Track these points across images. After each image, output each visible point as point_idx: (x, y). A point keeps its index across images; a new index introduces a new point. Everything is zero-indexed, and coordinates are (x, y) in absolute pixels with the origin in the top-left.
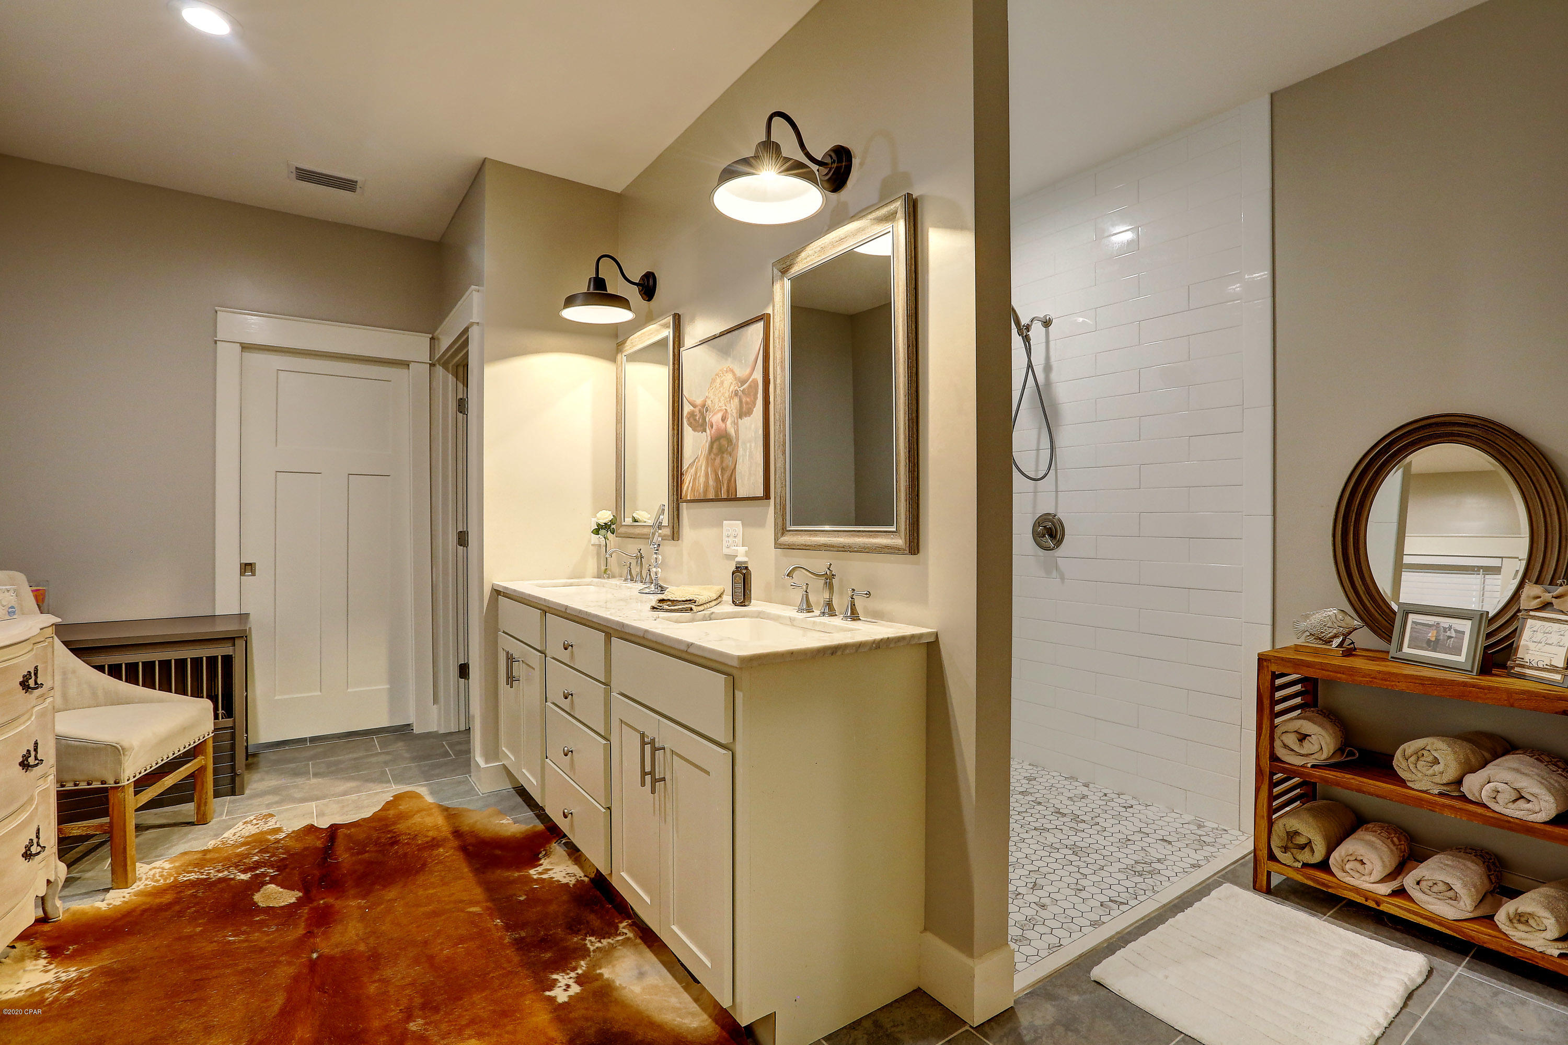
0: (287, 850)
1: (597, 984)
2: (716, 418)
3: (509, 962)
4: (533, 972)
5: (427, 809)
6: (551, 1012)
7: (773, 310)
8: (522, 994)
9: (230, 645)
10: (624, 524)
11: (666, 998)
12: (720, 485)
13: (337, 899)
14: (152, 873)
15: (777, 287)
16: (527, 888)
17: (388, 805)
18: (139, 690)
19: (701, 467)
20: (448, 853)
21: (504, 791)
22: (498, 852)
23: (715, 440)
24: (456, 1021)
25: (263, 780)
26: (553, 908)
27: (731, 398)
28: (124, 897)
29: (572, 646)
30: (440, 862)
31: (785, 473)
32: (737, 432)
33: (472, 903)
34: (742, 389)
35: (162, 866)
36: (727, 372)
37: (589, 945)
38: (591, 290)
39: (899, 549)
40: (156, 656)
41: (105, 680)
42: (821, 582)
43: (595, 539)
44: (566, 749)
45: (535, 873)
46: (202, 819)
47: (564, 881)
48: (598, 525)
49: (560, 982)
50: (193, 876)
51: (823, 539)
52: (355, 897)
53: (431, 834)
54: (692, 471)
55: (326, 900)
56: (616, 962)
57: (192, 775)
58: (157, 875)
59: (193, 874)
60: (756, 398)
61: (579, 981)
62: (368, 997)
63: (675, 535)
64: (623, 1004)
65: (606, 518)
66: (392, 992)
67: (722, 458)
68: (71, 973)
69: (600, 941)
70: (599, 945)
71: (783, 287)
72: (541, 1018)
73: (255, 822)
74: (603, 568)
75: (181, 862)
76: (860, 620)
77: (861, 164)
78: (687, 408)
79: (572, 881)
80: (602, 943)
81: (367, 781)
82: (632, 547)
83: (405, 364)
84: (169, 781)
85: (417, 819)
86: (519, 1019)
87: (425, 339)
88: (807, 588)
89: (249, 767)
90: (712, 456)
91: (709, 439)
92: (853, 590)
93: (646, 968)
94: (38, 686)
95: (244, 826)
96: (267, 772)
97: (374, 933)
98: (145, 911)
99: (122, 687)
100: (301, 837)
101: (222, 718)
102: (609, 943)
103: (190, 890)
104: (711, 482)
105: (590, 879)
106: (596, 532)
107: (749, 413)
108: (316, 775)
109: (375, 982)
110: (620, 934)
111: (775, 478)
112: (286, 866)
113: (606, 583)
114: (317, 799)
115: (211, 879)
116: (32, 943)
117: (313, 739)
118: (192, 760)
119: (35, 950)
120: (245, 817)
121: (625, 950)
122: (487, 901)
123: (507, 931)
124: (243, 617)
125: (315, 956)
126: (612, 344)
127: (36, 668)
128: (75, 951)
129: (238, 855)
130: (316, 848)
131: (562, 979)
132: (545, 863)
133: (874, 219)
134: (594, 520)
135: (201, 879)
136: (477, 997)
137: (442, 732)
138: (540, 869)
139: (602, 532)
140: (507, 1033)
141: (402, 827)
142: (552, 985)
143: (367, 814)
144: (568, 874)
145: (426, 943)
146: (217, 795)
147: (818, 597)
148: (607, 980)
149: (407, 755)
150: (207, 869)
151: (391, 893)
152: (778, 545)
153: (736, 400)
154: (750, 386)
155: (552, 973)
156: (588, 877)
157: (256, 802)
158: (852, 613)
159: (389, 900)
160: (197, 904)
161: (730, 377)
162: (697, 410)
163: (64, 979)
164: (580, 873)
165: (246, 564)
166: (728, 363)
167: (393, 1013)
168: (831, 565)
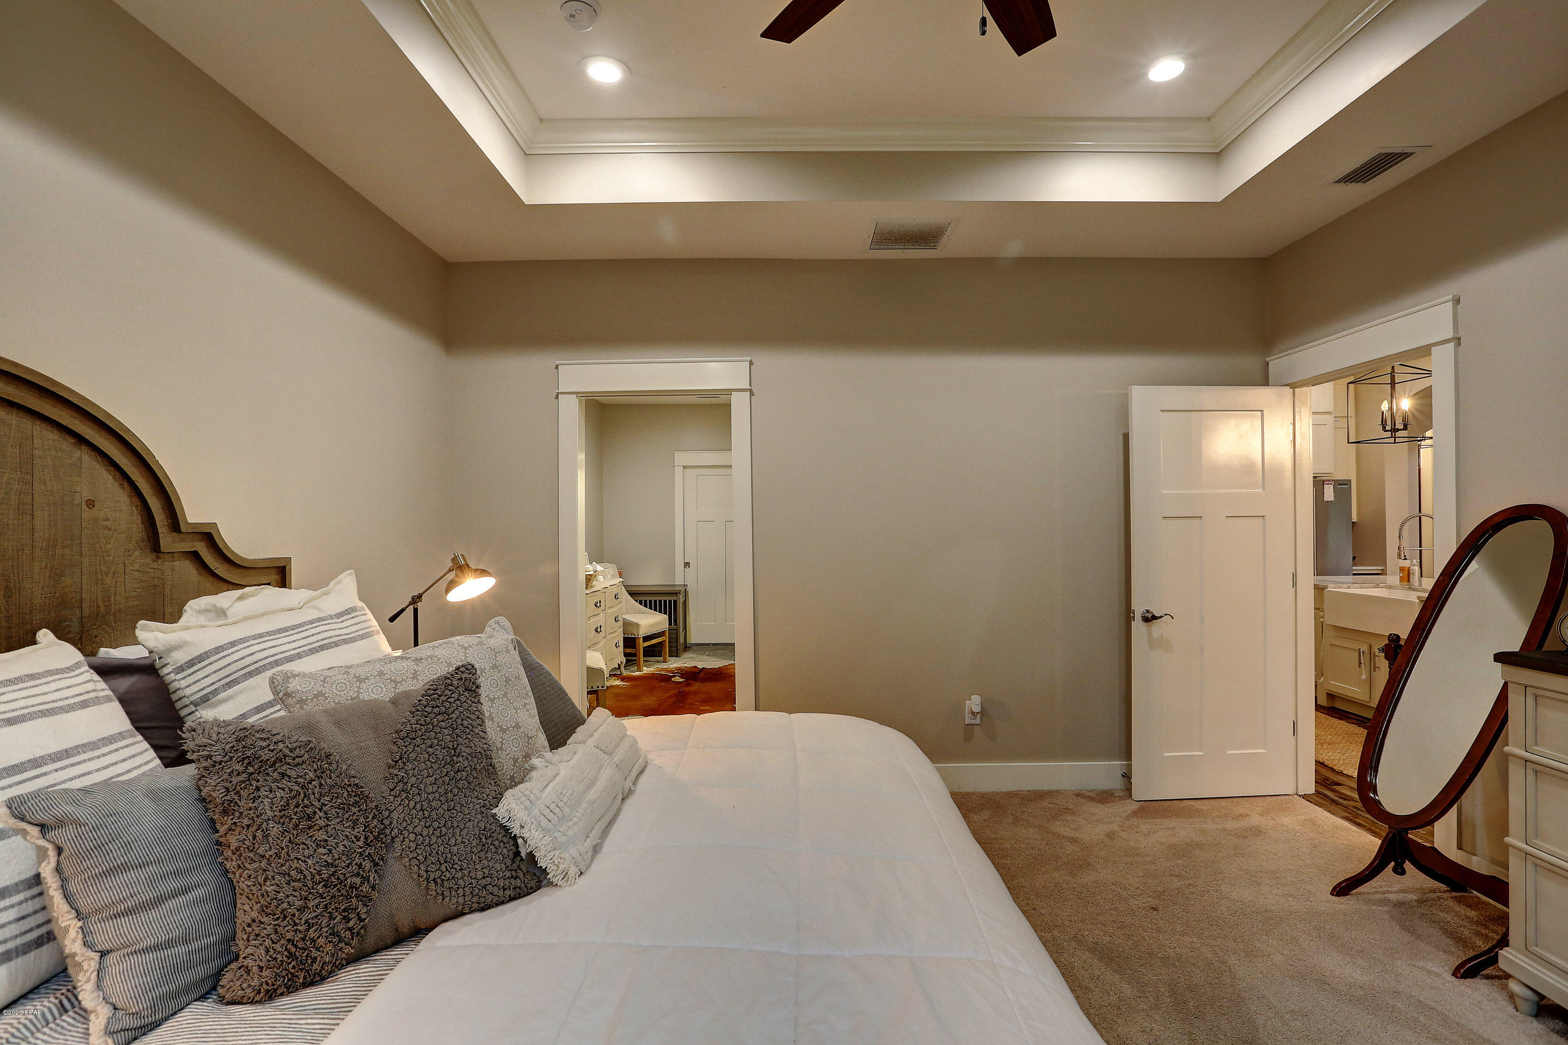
9: (676, 596)
13: (697, 682)
18: (648, 609)
25: (690, 652)
28: (641, 673)
35: (650, 668)
40: (653, 599)
41: (638, 604)
55: (693, 682)
57: (661, 642)
58: (649, 671)
73: (680, 664)
75: (655, 669)
84: (654, 641)
89: (684, 648)
94: (618, 600)
95: (676, 665)
98: (644, 677)
99: (642, 608)
100: (691, 668)
101: (674, 625)
112: (684, 674)
117: (713, 645)
118: (662, 636)
124: (685, 585)
127: (618, 594)
128: (626, 681)
130: (694, 672)
143: (716, 667)
146: (670, 651)
165: (686, 563)
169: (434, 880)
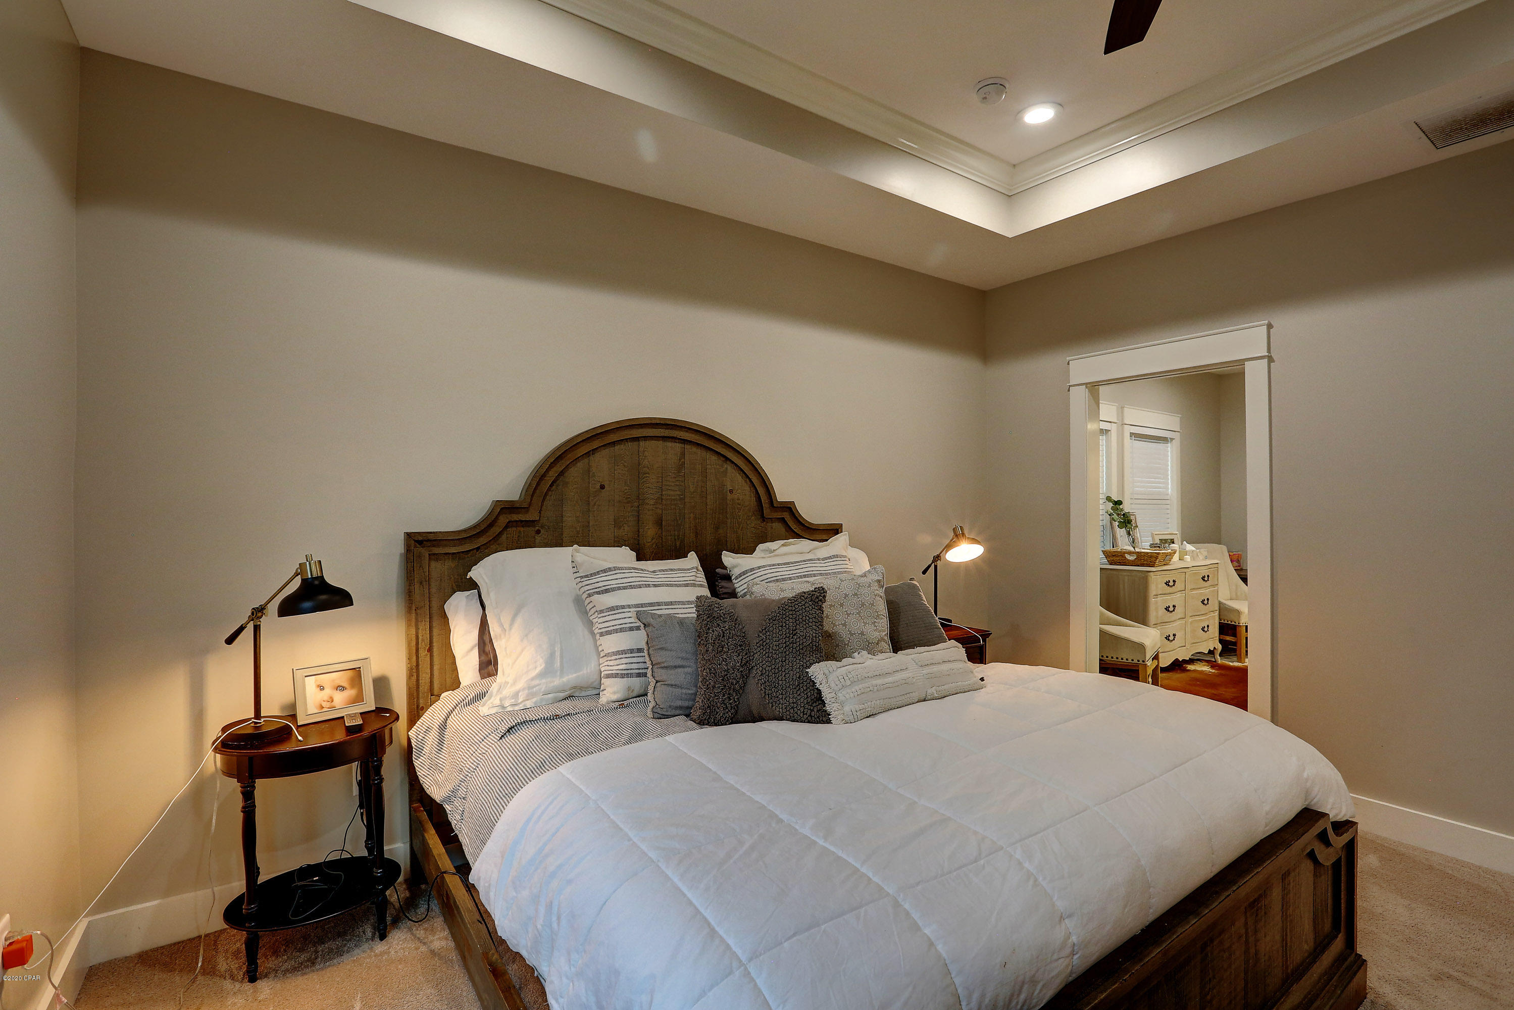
94: (1208, 580)
127: (1209, 575)
169: (768, 694)
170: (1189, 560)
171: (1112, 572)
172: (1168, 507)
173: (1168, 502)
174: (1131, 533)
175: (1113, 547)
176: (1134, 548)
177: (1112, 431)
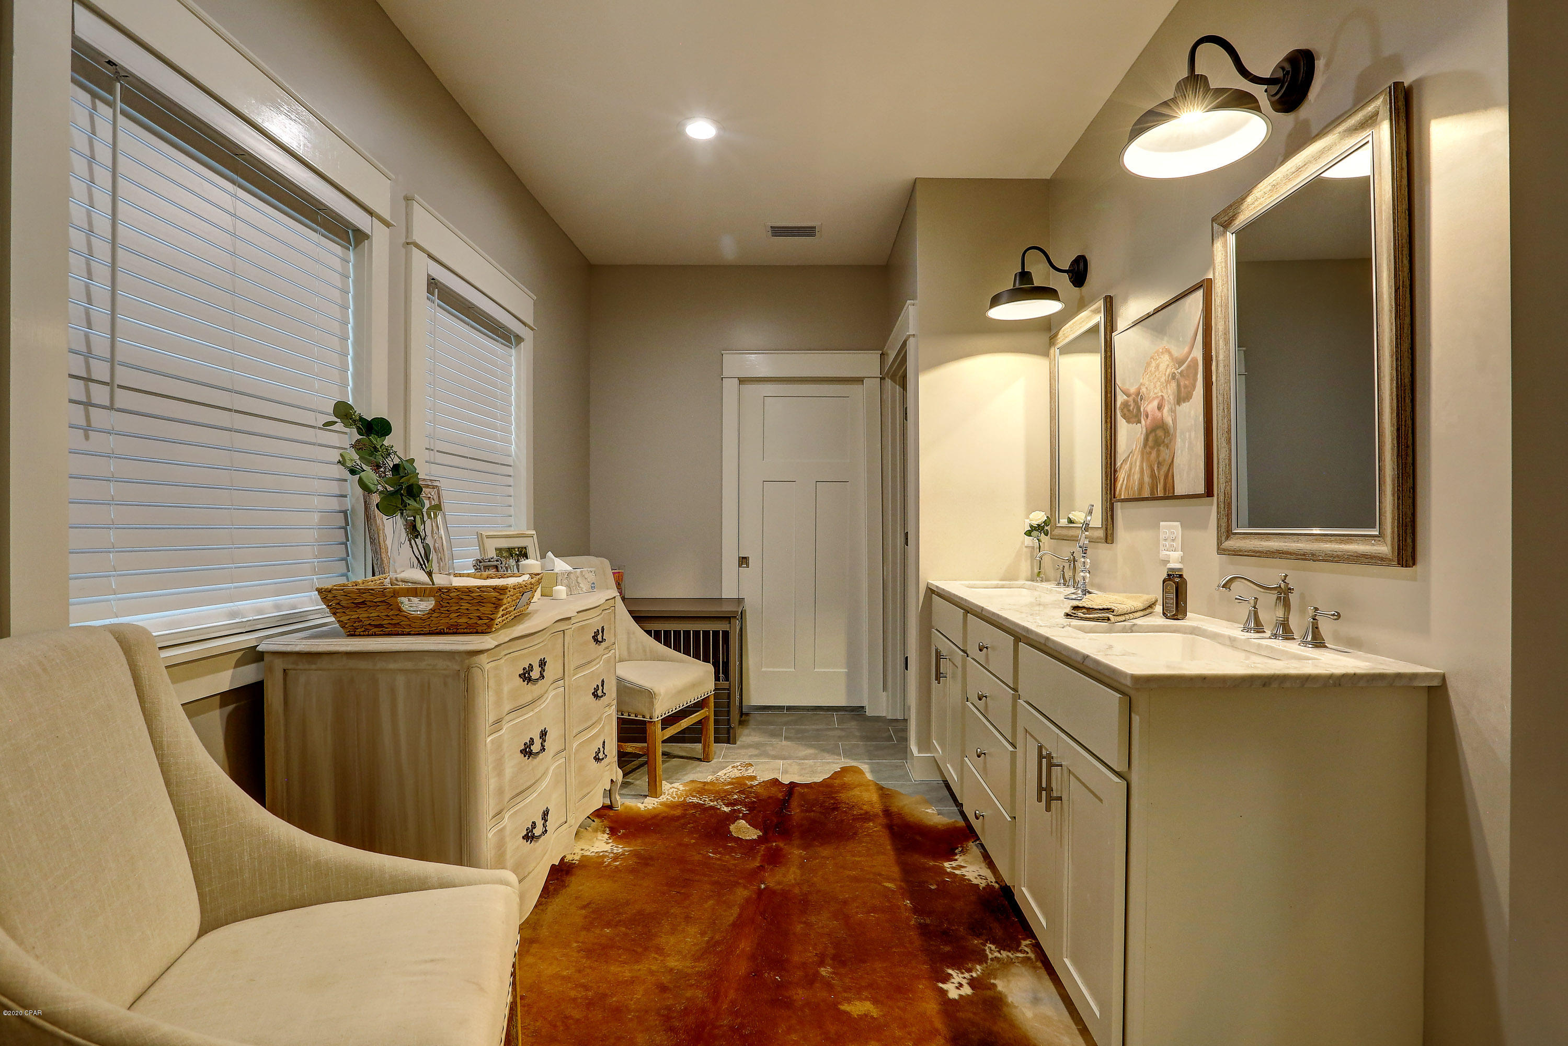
0: (757, 796)
1: (989, 993)
2: (1150, 407)
3: (911, 943)
4: (931, 960)
5: (865, 785)
6: (940, 1004)
7: (1214, 274)
8: (917, 977)
9: (728, 622)
10: (1059, 525)
11: (1058, 1035)
12: (1157, 482)
13: (785, 845)
14: (671, 790)
15: (1218, 245)
16: (939, 879)
17: (836, 775)
18: (671, 652)
19: (1136, 463)
20: (875, 828)
21: (935, 782)
22: (919, 838)
23: (1151, 432)
24: (858, 980)
25: (750, 735)
26: (959, 905)
27: (1168, 382)
28: (654, 804)
29: (987, 648)
30: (869, 835)
31: (1230, 464)
32: (1174, 421)
33: (889, 879)
34: (1179, 371)
35: (678, 787)
36: (1162, 353)
37: (988, 952)
38: (1017, 285)
39: (1382, 559)
40: (682, 627)
41: (651, 641)
42: (1273, 597)
43: (1028, 540)
44: (979, 750)
45: (949, 866)
46: (705, 758)
47: (975, 882)
48: (1031, 526)
49: (953, 978)
50: (695, 800)
51: (1276, 544)
52: (799, 847)
53: (865, 807)
54: (1127, 467)
55: (777, 843)
56: (1011, 978)
57: (700, 722)
58: (674, 793)
59: (695, 798)
60: (1195, 380)
61: (972, 983)
62: (794, 934)
63: (1109, 536)
64: (1013, 1025)
65: (1040, 519)
66: (812, 937)
67: (1158, 451)
68: (619, 849)
69: (999, 952)
70: (997, 954)
71: (1225, 245)
72: (931, 1007)
73: (739, 768)
74: (1036, 570)
75: (690, 787)
76: (1326, 647)
77: (1327, 65)
78: (1121, 398)
79: (983, 884)
80: (1001, 954)
81: (823, 750)
82: (1067, 550)
83: (859, 380)
84: (685, 723)
85: (856, 792)
86: (910, 999)
87: (875, 356)
88: (1256, 603)
89: (742, 723)
90: (1148, 449)
91: (1144, 430)
92: (1316, 609)
93: (1042, 995)
94: (603, 640)
95: (732, 770)
96: (754, 729)
97: (808, 882)
98: (664, 817)
99: (660, 648)
100: (768, 787)
101: (722, 681)
102: (1008, 956)
103: (692, 810)
104: (1147, 479)
105: (1001, 886)
106: (1028, 533)
107: (1188, 398)
108: (786, 738)
109: (801, 923)
110: (1021, 951)
111: (1218, 471)
112: (754, 808)
113: (1038, 586)
114: (784, 759)
115: (706, 805)
116: (603, 821)
117: (789, 708)
118: (701, 710)
119: (603, 827)
120: (734, 762)
121: (1023, 969)
122: (902, 881)
123: (915, 915)
124: (740, 601)
125: (763, 886)
126: (1044, 338)
127: (603, 628)
128: (624, 834)
129: (725, 791)
130: (778, 799)
131: (957, 977)
132: (960, 860)
133: (1345, 131)
134: (1027, 521)
135: (700, 803)
136: (878, 965)
137: (889, 717)
138: (954, 864)
139: (1035, 533)
140: (898, 1008)
141: (843, 796)
142: (947, 978)
143: (818, 779)
144: (980, 875)
145: (845, 902)
146: (717, 741)
147: (1270, 614)
148: (1000, 993)
149: (858, 734)
150: (704, 796)
151: (826, 852)
152: (1221, 551)
153: (1174, 385)
154: (1189, 366)
155: (948, 967)
156: (999, 884)
157: (743, 752)
158: (1314, 638)
159: (823, 857)
160: (695, 822)
161: (1166, 357)
162: (1131, 399)
163: (615, 851)
164: (991, 879)
165: (743, 558)
166: (1165, 343)
167: (809, 954)
168: (1286, 576)
170: (564, 596)
171: (352, 663)
172: (510, 481)
173: (509, 471)
174: (420, 528)
175: (374, 575)
176: (430, 574)
177: (375, 239)
